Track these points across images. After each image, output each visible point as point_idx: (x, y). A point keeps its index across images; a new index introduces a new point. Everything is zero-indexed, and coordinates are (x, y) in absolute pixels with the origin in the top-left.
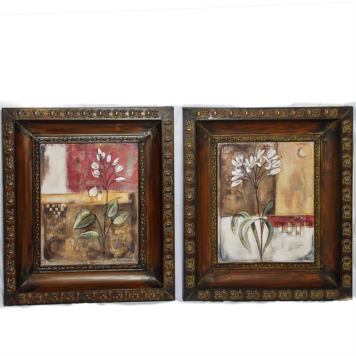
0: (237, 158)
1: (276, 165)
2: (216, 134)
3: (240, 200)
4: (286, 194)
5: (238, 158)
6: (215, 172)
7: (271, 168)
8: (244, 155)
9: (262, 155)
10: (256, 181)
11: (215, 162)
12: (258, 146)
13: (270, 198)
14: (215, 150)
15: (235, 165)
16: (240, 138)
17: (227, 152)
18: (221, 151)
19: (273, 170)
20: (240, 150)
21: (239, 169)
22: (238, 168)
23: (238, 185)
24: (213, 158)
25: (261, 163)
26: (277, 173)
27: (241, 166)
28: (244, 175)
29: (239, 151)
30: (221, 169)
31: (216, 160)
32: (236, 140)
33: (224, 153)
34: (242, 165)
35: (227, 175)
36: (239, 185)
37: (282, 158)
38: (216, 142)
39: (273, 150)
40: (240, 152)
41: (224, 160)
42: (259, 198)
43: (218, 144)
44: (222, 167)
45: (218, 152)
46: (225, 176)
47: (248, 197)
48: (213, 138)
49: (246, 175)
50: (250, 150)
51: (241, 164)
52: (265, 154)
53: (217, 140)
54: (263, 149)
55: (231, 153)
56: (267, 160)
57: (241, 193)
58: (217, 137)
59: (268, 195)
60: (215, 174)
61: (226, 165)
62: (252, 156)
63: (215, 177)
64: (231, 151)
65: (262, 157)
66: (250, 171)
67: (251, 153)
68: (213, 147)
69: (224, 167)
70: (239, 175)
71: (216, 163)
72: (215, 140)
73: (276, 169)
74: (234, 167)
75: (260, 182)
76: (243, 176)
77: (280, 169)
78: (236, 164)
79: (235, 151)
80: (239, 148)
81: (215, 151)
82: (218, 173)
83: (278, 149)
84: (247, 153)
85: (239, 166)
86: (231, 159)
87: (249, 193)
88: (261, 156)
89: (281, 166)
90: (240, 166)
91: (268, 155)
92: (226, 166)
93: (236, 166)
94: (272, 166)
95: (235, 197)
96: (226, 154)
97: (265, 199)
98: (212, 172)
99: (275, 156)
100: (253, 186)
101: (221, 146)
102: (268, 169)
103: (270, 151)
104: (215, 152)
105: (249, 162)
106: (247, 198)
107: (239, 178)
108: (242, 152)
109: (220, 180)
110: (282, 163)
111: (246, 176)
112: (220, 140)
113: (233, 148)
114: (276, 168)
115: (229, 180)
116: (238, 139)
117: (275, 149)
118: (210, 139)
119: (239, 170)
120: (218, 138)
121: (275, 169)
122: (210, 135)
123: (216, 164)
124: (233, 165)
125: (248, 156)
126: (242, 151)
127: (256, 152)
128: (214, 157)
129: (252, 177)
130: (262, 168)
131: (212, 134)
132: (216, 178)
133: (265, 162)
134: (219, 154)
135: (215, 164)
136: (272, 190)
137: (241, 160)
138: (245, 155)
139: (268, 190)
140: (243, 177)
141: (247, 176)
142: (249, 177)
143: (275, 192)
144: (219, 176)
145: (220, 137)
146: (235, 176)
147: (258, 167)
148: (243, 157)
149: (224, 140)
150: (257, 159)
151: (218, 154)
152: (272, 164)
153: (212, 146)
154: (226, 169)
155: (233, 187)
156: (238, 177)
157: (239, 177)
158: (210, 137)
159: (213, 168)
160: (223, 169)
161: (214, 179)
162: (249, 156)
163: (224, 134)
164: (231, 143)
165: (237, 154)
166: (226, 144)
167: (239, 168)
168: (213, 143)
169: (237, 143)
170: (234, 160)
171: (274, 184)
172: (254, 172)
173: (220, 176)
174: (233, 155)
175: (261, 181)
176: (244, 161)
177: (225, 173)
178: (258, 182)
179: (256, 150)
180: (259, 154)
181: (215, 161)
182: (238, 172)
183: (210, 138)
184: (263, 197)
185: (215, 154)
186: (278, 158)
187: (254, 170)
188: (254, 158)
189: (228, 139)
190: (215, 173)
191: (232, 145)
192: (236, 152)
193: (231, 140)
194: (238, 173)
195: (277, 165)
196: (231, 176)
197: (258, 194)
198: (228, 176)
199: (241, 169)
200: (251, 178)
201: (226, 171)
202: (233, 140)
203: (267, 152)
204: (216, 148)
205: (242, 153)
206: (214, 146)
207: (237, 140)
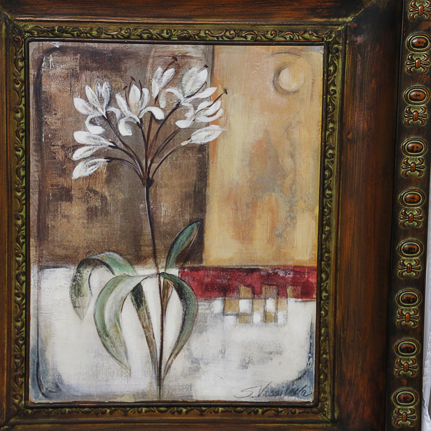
0: (89, 91)
1: (209, 116)
2: (27, 14)
3: (100, 218)
4: (235, 203)
5: (95, 91)
6: (22, 132)
7: (193, 125)
8: (110, 82)
9: (168, 83)
10: (149, 162)
11: (23, 102)
12: (154, 57)
13: (190, 215)
14: (21, 64)
15: (83, 111)
16: (99, 28)
17: (59, 70)
18: (39, 69)
19: (200, 130)
20: (98, 65)
21: (96, 125)
22: (93, 122)
23: (92, 172)
24: (15, 89)
25: (162, 109)
26: (211, 139)
27: (103, 116)
28: (112, 144)
29: (97, 69)
30: (40, 123)
31: (23, 94)
32: (88, 35)
33: (51, 73)
34: (106, 113)
35: (59, 143)
36: (95, 172)
37: (226, 93)
38: (25, 40)
39: (201, 70)
40: (98, 74)
41: (49, 97)
42: (155, 213)
43: (30, 44)
44: (45, 116)
45: (32, 72)
46: (54, 146)
47: (125, 211)
48: (15, 26)
49: (119, 143)
50: (131, 67)
51: (103, 109)
52: (176, 81)
53: (27, 32)
54: (169, 65)
55: (72, 75)
56: (182, 99)
57: (102, 196)
58: (26, 23)
59: (183, 206)
60: (22, 137)
61: (54, 110)
62: (136, 85)
63: (22, 148)
64: (73, 70)
65: (168, 90)
66: (130, 131)
67: (132, 77)
68: (16, 55)
69: (48, 118)
70: (98, 142)
71: (24, 105)
72: (21, 33)
73: (207, 128)
74: (80, 118)
75: (160, 167)
76: (110, 146)
77: (221, 127)
78: (87, 109)
79: (84, 68)
80: (96, 61)
81: (22, 68)
82: (32, 137)
83: (215, 68)
84: (121, 77)
85: (96, 114)
86: (72, 94)
87: (126, 196)
88: (162, 86)
89: (223, 119)
90: (99, 117)
91: (186, 84)
92: (55, 114)
93: (87, 116)
94: (197, 119)
95: (85, 209)
96: (55, 77)
97: (173, 217)
98: (12, 132)
99: (206, 88)
100: (140, 176)
101: (41, 51)
102: (184, 127)
103: (190, 71)
104: (20, 71)
105: (128, 105)
106: (121, 213)
107: (97, 151)
108: (105, 72)
109: (38, 156)
110: (225, 111)
111: (116, 147)
112: (36, 33)
113: (77, 59)
114: (208, 124)
115: (66, 157)
116: (94, 33)
117: (206, 66)
118: (4, 27)
119: (96, 127)
120: (30, 26)
121: (205, 128)
122: (5, 15)
123: (24, 108)
124: (78, 112)
125: (123, 86)
126: (106, 69)
127: (148, 75)
128: (18, 86)
129: (135, 151)
130: (167, 122)
131: (10, 12)
132: (27, 152)
133: (174, 106)
134: (34, 75)
135: (21, 106)
136: (197, 189)
137: (101, 99)
138: (115, 81)
139: (184, 190)
140: (108, 150)
141: (122, 146)
142: (126, 150)
143: (205, 195)
144: (34, 144)
145: (38, 24)
146: (83, 145)
147: (153, 121)
148: (108, 90)
149: (51, 35)
150: (151, 97)
151: (31, 77)
152: (197, 111)
153: (12, 50)
154: (56, 123)
155: (79, 178)
156: (95, 150)
157: (98, 148)
158: (5, 20)
159: (15, 118)
160: (46, 123)
161: (20, 153)
162: (126, 87)
163: (50, 15)
164: (70, 44)
165: (92, 79)
166: (57, 45)
167: (97, 123)
168: (14, 41)
169: (91, 44)
170: (81, 98)
171: (201, 172)
172: (143, 136)
173: (38, 144)
174: (78, 81)
175: (164, 163)
176: (113, 101)
177: (54, 135)
178: (155, 165)
179: (149, 68)
180: (157, 80)
181: (23, 99)
182: (93, 133)
183: (6, 24)
184: (170, 211)
185: (22, 77)
186: (216, 93)
187: (141, 128)
188: (142, 92)
189: (61, 30)
190: (21, 134)
191: (76, 51)
192: (88, 73)
193: (73, 35)
194: (93, 138)
195: (212, 116)
196: (73, 147)
197: (155, 201)
198: (63, 147)
199: (101, 125)
200: (132, 151)
201: (56, 130)
202: (78, 36)
203: (183, 75)
204: (26, 59)
205: (106, 76)
206: (17, 52)
207: (90, 34)
